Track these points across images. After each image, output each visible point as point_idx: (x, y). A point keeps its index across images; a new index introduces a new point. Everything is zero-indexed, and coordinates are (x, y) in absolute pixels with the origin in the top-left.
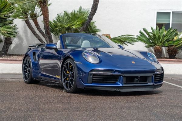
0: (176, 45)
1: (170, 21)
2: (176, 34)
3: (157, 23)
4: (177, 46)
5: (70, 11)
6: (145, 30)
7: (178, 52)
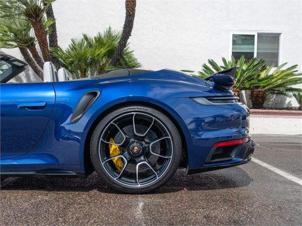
0: (264, 87)
1: (253, 49)
2: (264, 68)
3: (233, 52)
4: (266, 88)
5: (92, 35)
6: (211, 63)
7: (268, 97)
